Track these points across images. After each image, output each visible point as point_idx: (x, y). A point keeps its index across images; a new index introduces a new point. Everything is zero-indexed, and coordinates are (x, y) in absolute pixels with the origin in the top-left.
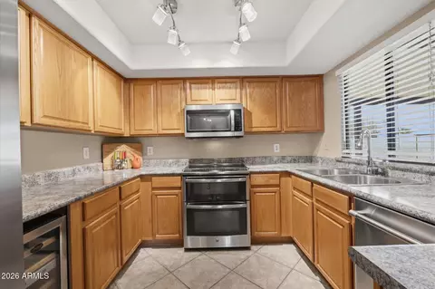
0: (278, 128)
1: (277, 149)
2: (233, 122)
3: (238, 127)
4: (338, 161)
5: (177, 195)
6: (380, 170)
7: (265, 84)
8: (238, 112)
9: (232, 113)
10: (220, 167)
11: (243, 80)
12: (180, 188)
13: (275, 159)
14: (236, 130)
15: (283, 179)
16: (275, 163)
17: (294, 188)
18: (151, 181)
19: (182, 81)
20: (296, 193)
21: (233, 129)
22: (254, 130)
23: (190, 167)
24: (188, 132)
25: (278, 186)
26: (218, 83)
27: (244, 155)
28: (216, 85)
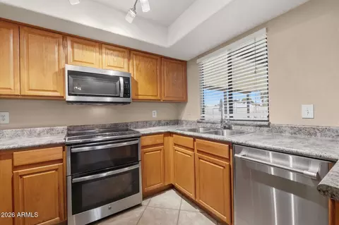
0: (158, 98)
1: (155, 115)
2: (122, 88)
3: (127, 94)
4: (198, 122)
5: (56, 170)
6: (227, 126)
7: (149, 59)
8: (127, 80)
9: (121, 80)
10: (102, 133)
11: (130, 52)
12: (61, 161)
13: (154, 123)
14: (124, 97)
15: (166, 138)
16: (154, 126)
17: (175, 144)
18: (12, 157)
19: (61, 36)
20: (177, 148)
21: (122, 95)
22: (140, 97)
23: (68, 135)
24: (69, 95)
25: (162, 144)
26: (106, 48)
27: (128, 120)
28: (104, 50)
